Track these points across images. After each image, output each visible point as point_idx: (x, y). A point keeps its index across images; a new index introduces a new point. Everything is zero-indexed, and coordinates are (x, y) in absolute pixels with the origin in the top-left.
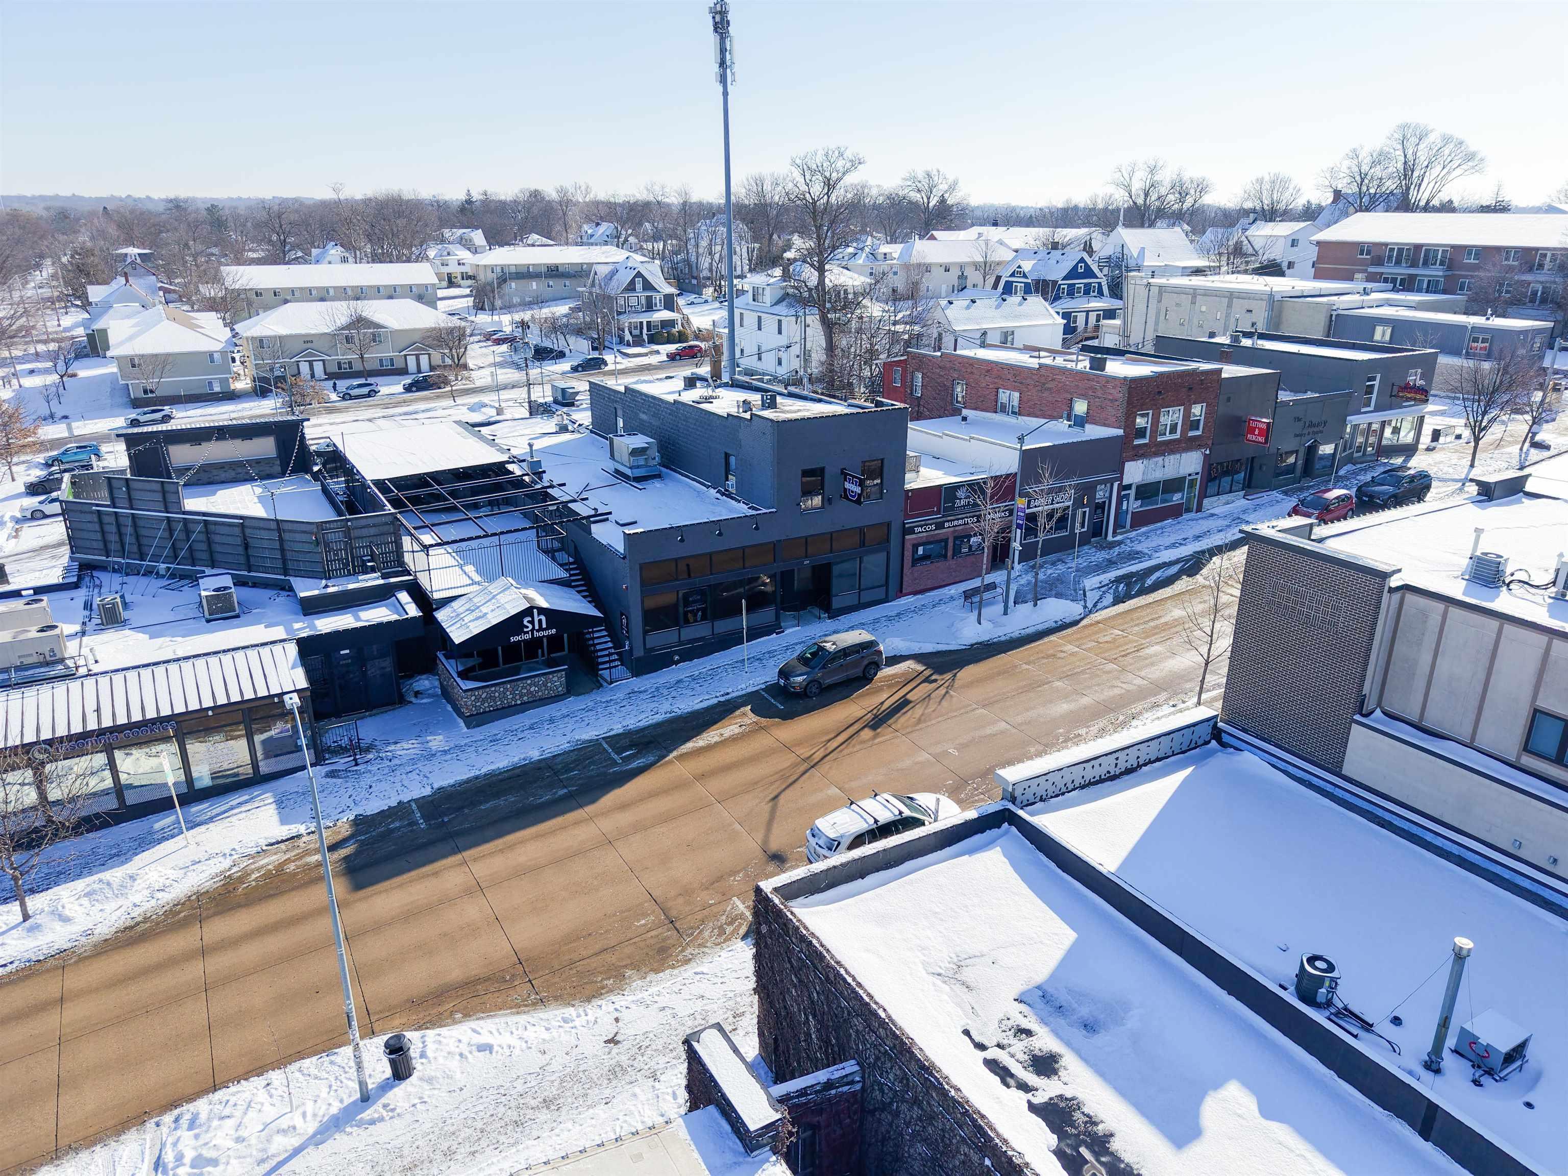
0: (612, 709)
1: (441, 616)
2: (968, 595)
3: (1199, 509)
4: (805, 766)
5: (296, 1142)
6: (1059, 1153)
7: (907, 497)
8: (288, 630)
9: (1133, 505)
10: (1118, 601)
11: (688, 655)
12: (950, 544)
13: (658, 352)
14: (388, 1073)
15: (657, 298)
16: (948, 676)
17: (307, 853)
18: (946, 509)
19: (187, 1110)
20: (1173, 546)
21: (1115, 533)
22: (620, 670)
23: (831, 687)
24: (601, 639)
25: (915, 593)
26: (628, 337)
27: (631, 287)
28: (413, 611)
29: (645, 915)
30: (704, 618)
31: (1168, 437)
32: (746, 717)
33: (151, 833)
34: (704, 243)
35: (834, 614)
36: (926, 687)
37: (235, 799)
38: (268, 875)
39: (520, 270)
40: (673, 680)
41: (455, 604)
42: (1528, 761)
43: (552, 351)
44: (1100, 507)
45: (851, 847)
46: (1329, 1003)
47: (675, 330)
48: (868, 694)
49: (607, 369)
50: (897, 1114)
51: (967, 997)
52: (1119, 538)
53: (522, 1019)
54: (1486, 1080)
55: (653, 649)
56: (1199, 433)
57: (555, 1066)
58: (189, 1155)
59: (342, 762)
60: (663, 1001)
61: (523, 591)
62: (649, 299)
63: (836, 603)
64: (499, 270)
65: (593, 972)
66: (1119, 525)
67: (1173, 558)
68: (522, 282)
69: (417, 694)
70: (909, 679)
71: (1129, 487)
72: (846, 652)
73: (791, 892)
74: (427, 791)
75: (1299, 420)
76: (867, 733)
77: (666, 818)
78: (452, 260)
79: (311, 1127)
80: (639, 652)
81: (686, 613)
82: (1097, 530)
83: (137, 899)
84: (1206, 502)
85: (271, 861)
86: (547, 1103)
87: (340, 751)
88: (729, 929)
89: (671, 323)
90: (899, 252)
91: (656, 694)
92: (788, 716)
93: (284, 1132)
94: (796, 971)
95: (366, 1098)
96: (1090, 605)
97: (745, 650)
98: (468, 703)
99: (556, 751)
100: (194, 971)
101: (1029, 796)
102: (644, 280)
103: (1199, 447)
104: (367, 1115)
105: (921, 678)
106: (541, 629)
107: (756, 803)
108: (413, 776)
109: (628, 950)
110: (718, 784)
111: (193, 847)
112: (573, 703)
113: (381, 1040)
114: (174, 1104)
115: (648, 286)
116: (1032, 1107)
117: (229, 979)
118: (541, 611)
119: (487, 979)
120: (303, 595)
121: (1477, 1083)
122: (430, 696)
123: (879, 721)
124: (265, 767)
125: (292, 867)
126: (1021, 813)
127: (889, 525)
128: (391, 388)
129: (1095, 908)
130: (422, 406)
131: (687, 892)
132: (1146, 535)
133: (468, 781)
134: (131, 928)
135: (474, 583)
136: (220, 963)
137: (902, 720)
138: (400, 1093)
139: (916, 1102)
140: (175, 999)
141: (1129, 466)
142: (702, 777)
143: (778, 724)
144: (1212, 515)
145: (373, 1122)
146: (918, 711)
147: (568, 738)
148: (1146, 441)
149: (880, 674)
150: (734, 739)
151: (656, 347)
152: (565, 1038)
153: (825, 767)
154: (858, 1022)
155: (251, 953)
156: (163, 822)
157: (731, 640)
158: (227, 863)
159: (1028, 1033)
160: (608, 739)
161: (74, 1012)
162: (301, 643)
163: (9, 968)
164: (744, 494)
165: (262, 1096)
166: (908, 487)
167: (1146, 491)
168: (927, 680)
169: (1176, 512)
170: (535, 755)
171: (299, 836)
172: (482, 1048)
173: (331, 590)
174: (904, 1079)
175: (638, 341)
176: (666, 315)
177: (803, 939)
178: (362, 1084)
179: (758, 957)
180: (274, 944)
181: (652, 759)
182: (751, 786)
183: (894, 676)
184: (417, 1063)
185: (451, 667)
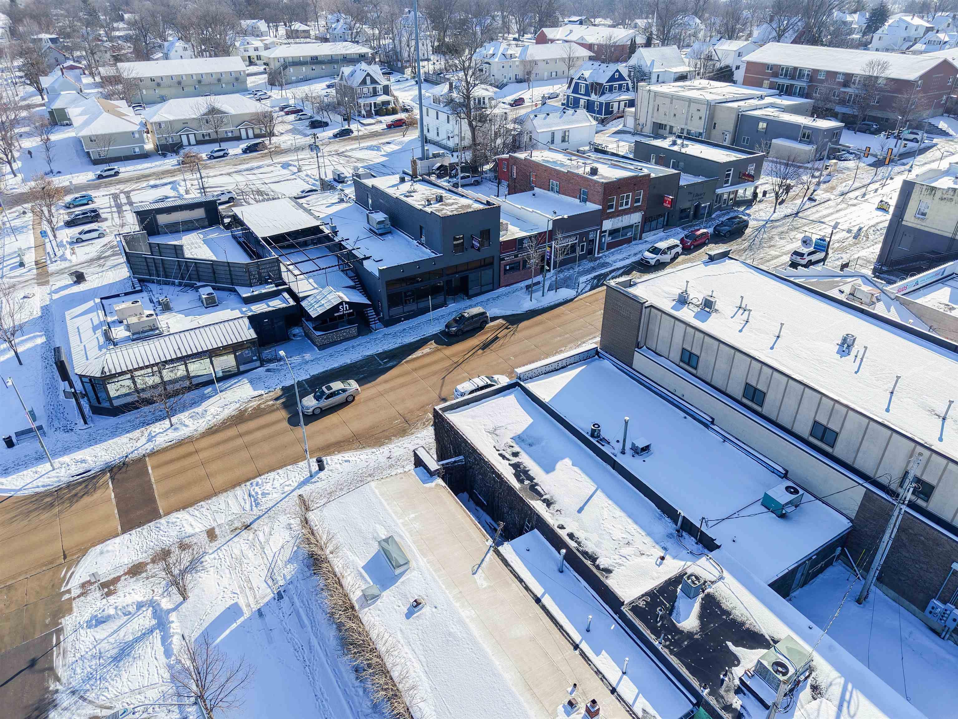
0: (377, 342)
1: (304, 304)
2: (528, 287)
3: (640, 239)
4: (456, 365)
5: (293, 488)
6: (515, 474)
7: (501, 245)
8: (242, 312)
9: (608, 239)
10: (592, 288)
11: (407, 318)
12: (521, 264)
13: (381, 122)
14: (317, 468)
15: (379, 88)
16: (515, 326)
17: (267, 401)
18: (519, 249)
19: (254, 481)
20: (623, 259)
21: (598, 253)
22: (379, 324)
23: (468, 331)
24: (371, 312)
25: (506, 286)
26: (363, 112)
27: (364, 82)
28: (292, 303)
29: (397, 420)
30: (413, 301)
31: (624, 207)
32: (432, 345)
33: (204, 394)
34: (404, 39)
35: (470, 297)
36: (506, 331)
37: (233, 381)
38: (254, 409)
39: (295, 60)
40: (402, 329)
41: (309, 299)
42: (682, 364)
43: (321, 122)
44: (592, 241)
45: (470, 394)
46: (598, 437)
47: (390, 107)
48: (482, 334)
49: (353, 135)
50: (474, 469)
51: (496, 438)
52: (601, 255)
53: (358, 453)
54: (636, 455)
55: (392, 316)
56: (639, 204)
57: (371, 465)
58: (260, 493)
59: (272, 366)
60: (405, 446)
61: (337, 293)
62: (375, 89)
63: (471, 292)
64: (282, 60)
65: (381, 438)
66: (601, 249)
67: (622, 266)
68: (298, 67)
69: (294, 335)
70: (500, 327)
71: (605, 231)
72: (473, 317)
73: (445, 410)
74: (308, 377)
75: (691, 193)
76: (480, 351)
77: (402, 385)
78: (251, 48)
79: (296, 484)
80: (387, 318)
81: (406, 300)
82: (590, 252)
83: (209, 418)
84: (644, 235)
85: (255, 404)
86: (370, 475)
87: (270, 361)
88: (427, 423)
89: (388, 103)
90: (519, 52)
91: (395, 335)
92: (449, 344)
93: (288, 486)
94: (446, 432)
95: (311, 476)
96: (579, 291)
97: (431, 315)
98: (318, 341)
99: (357, 360)
100: (239, 441)
101: (526, 377)
102: (371, 77)
103: (640, 210)
104: (313, 480)
105: (504, 327)
106: (346, 310)
107: (437, 379)
108: (301, 370)
109: (392, 431)
110: (422, 373)
111: (223, 399)
112: (361, 340)
113: (315, 460)
114: (248, 480)
115: (373, 81)
116: (510, 464)
117: (253, 444)
118: (346, 303)
119: (344, 441)
120: (244, 296)
121: (633, 456)
122: (300, 336)
123: (485, 346)
124: (242, 368)
125: (263, 406)
126: (522, 383)
127: (493, 257)
128: (235, 149)
129: (540, 412)
130: (255, 164)
131: (411, 412)
132: (613, 254)
133: (324, 372)
134: (211, 428)
135: (315, 288)
136: (247, 439)
137: (495, 346)
138: (322, 474)
139: (478, 464)
140: (236, 450)
141: (605, 222)
142: (415, 370)
143: (445, 348)
144: (646, 241)
145: (315, 482)
146: (501, 342)
147: (361, 354)
148: (613, 210)
149: (487, 325)
150: (428, 354)
151: (380, 118)
152: (373, 457)
153: (463, 365)
154: (463, 445)
155: (258, 435)
156: (208, 390)
157: (425, 311)
158: (238, 405)
159: (512, 447)
160: (379, 355)
161: (203, 455)
162: (249, 317)
163: (173, 442)
164: (429, 245)
165: (277, 477)
166: (501, 239)
167: (613, 232)
168: (507, 328)
169: (628, 241)
170: (349, 362)
171: (262, 395)
172: (346, 461)
173: (255, 293)
174: (475, 458)
175: (369, 115)
176: (384, 98)
177: (448, 423)
178: (310, 472)
179: (435, 430)
180: (266, 432)
181: (395, 363)
182: (435, 373)
183: (493, 326)
184: (326, 466)
185: (310, 325)
